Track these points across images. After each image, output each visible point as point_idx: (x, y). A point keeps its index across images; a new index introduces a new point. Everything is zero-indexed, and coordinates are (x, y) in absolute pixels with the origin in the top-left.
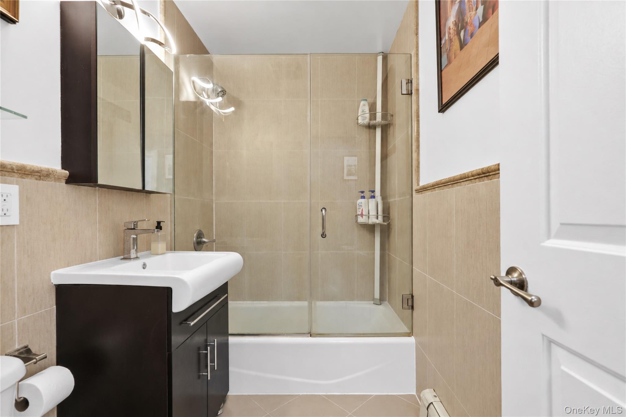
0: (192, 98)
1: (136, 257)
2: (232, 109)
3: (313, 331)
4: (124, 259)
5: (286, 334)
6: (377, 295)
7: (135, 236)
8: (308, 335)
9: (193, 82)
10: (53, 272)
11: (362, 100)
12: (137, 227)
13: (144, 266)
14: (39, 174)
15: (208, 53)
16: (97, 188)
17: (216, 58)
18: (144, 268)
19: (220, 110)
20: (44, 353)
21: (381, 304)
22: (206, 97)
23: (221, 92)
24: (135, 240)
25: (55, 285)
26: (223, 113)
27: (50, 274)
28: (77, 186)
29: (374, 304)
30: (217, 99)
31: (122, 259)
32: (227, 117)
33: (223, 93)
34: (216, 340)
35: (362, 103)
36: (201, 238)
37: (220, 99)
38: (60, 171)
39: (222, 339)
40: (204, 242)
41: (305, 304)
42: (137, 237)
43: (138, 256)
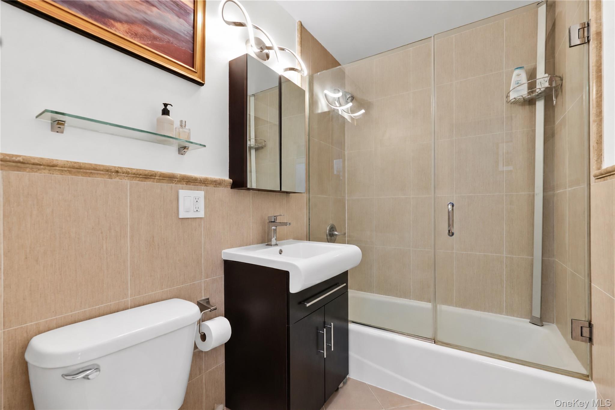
0: (326, 109)
1: (275, 244)
2: (363, 111)
3: (439, 338)
4: (268, 245)
5: (406, 334)
6: (537, 313)
7: (275, 228)
8: (432, 341)
9: (326, 95)
10: (223, 251)
11: (515, 69)
12: (276, 220)
13: (281, 252)
14: (215, 183)
15: (340, 65)
16: (251, 191)
17: (347, 68)
18: (280, 254)
19: (352, 115)
20: (215, 306)
21: (542, 326)
22: (337, 104)
23: (349, 97)
24: (275, 230)
25: (224, 260)
26: (354, 116)
27: (221, 252)
28: (238, 190)
29: (530, 322)
30: (347, 105)
31: (266, 245)
32: (359, 120)
33: (353, 98)
34: (332, 324)
35: (517, 72)
36: (333, 231)
37: (350, 104)
38: (227, 181)
39: (340, 324)
40: (336, 235)
41: (429, 305)
42: (276, 229)
43: (277, 244)
